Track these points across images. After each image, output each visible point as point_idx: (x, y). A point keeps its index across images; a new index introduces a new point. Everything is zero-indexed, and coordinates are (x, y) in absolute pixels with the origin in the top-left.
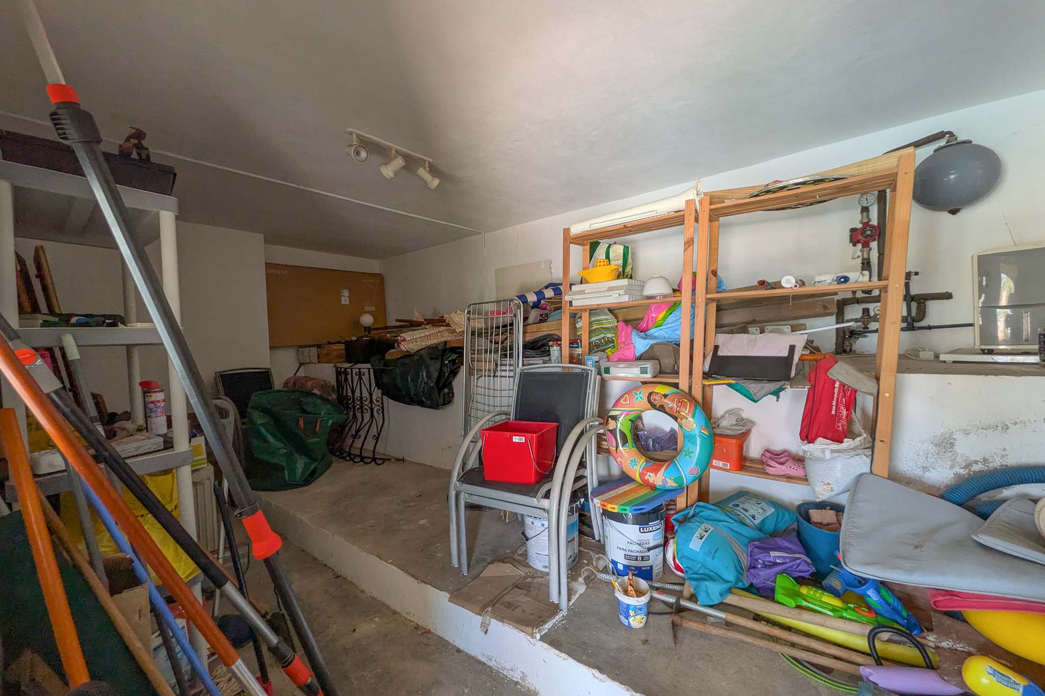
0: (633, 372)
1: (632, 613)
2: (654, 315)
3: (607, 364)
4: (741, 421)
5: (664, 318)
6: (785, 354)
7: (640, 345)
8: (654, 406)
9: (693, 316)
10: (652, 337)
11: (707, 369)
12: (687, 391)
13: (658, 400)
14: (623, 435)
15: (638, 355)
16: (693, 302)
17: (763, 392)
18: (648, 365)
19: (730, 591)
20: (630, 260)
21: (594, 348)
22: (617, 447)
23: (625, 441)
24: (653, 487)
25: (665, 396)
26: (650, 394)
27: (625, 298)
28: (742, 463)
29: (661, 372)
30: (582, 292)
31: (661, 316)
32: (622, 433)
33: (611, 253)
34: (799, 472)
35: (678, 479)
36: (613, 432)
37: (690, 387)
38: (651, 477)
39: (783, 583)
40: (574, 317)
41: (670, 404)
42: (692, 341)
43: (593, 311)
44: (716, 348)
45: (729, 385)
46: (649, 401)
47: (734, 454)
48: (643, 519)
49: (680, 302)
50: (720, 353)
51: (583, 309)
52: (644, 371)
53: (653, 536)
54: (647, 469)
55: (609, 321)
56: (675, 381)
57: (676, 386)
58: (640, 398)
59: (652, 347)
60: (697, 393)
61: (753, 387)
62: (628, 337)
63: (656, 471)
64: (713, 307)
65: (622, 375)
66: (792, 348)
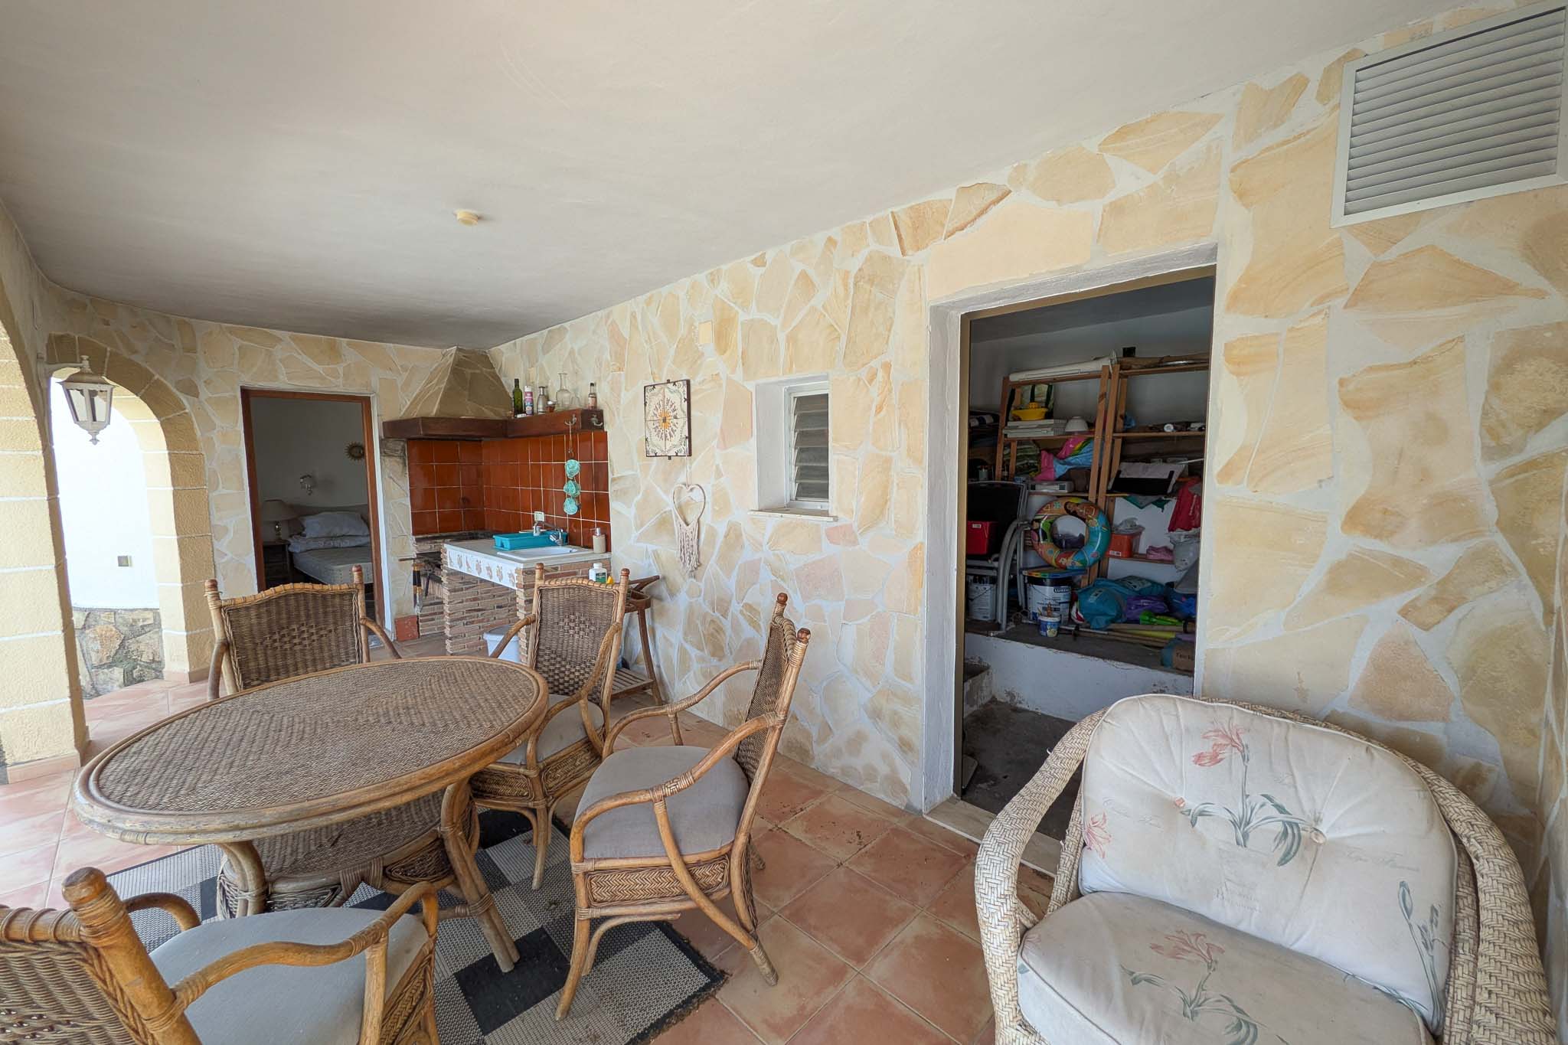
0: (1054, 489)
1: (1048, 627)
2: (1071, 446)
3: (1033, 483)
4: (1134, 526)
5: (1080, 449)
6: (1166, 477)
7: (1060, 469)
8: (1069, 512)
9: (1102, 449)
10: (1069, 464)
11: (1110, 487)
12: (1094, 502)
13: (1072, 509)
14: (1044, 533)
15: (1057, 476)
16: (1103, 439)
17: (1147, 502)
18: (1066, 484)
19: (1113, 621)
20: (1052, 397)
21: (1020, 471)
22: (1039, 541)
23: (1045, 537)
24: (1065, 568)
25: (1078, 504)
26: (1066, 504)
27: (1052, 434)
28: (1131, 554)
29: (1075, 490)
30: (1016, 428)
31: (1078, 446)
32: (1043, 532)
33: (1036, 390)
34: (1170, 558)
35: (1084, 562)
36: (1037, 531)
37: (1097, 500)
38: (1064, 561)
39: (1143, 617)
40: (1008, 445)
41: (1080, 510)
42: (1100, 469)
43: (1020, 442)
44: (1119, 472)
45: (1125, 497)
46: (1065, 508)
47: (1125, 546)
48: (1057, 583)
49: (1093, 438)
50: (1121, 476)
51: (1013, 440)
52: (1062, 488)
53: (1062, 595)
54: (1059, 557)
55: (1032, 450)
56: (1086, 495)
57: (1087, 498)
58: (1059, 506)
59: (1069, 470)
60: (1101, 504)
61: (1140, 498)
62: (1050, 462)
63: (1067, 557)
64: (1119, 442)
65: (1045, 491)
66: (1172, 473)
